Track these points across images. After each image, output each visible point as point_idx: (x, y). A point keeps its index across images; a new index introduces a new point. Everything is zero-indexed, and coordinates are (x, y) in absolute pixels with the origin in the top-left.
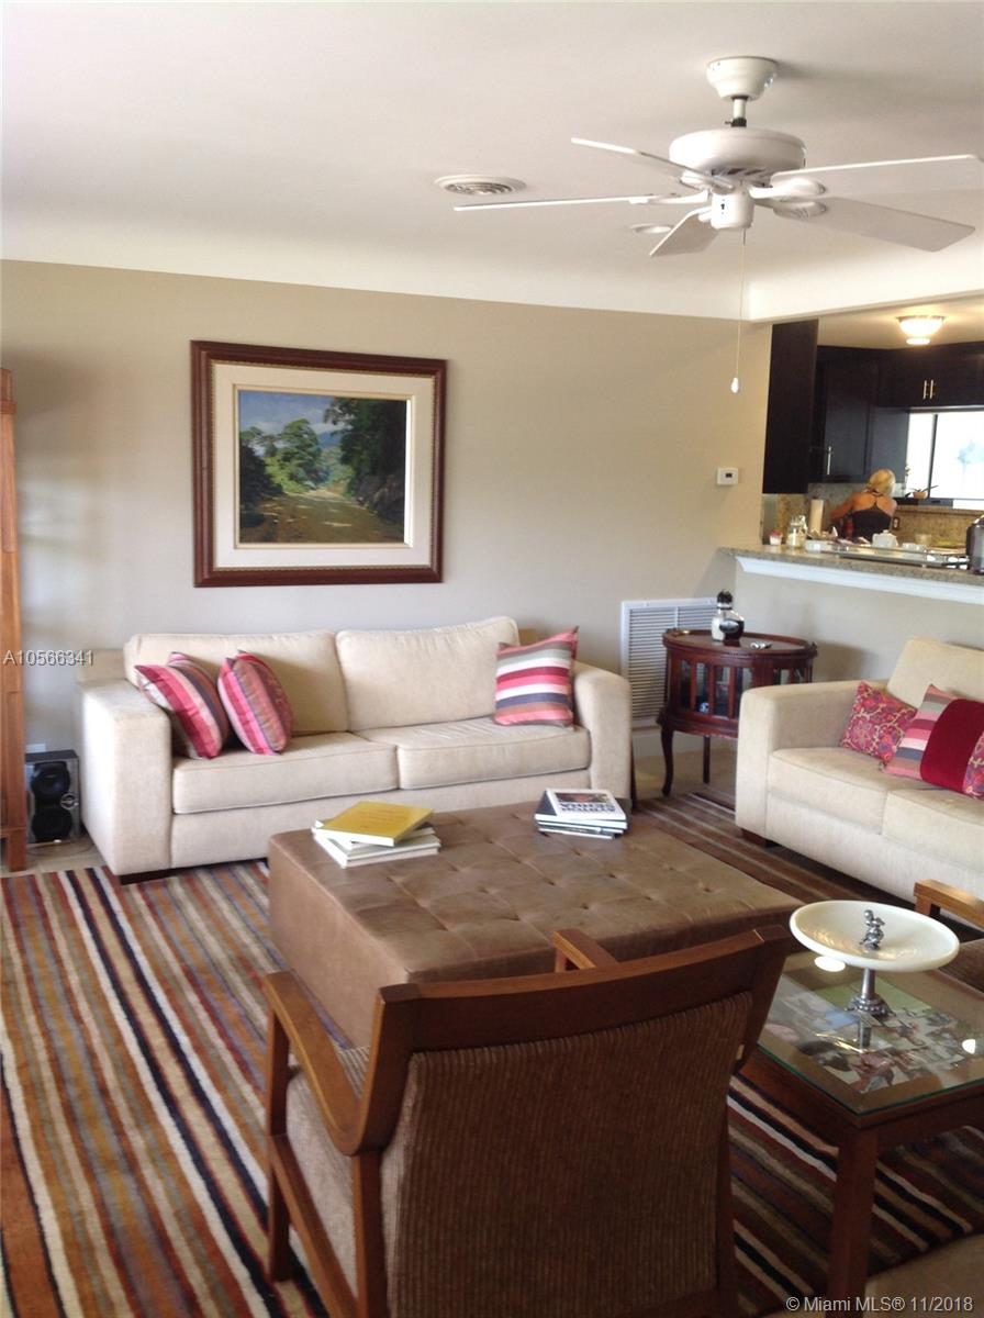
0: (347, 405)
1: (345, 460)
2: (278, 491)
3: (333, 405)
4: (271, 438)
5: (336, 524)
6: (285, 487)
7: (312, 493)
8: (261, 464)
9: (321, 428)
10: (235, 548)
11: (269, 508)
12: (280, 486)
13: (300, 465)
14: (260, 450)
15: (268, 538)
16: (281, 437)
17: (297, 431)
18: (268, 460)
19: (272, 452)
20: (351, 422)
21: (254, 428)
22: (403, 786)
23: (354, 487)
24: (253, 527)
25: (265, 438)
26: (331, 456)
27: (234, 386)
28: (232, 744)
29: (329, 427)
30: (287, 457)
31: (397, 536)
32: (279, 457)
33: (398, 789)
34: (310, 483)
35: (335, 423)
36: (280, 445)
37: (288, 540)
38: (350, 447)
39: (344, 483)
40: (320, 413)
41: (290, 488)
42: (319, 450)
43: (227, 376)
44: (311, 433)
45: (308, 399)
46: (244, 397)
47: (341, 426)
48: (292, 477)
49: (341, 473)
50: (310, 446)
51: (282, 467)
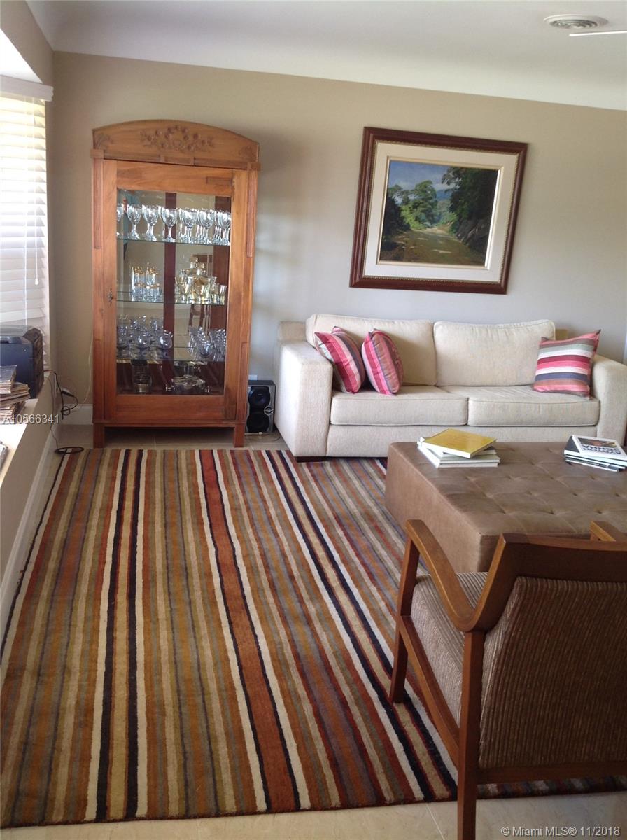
0: (458, 171)
1: (452, 209)
2: (407, 227)
3: (449, 171)
4: (407, 192)
5: (441, 252)
6: (411, 226)
7: (428, 230)
8: (398, 210)
9: (439, 187)
10: (377, 263)
11: (400, 239)
12: (409, 225)
13: (422, 211)
14: (399, 200)
15: (398, 258)
16: (413, 192)
17: (424, 189)
18: (403, 207)
19: (406, 202)
20: (457, 183)
21: (397, 186)
22: (469, 424)
23: (455, 228)
24: (390, 251)
25: (403, 192)
26: (443, 205)
27: (388, 157)
28: (366, 386)
29: (445, 186)
30: (416, 206)
31: (480, 261)
32: (410, 205)
33: (466, 425)
34: (428, 223)
35: (448, 183)
36: (412, 197)
37: (409, 261)
38: (456, 200)
39: (450, 225)
40: (440, 177)
41: (415, 226)
42: (436, 202)
43: (385, 150)
44: (433, 190)
45: (433, 167)
46: (393, 165)
47: (452, 186)
48: (417, 219)
49: (449, 217)
50: (431, 198)
51: (411, 212)
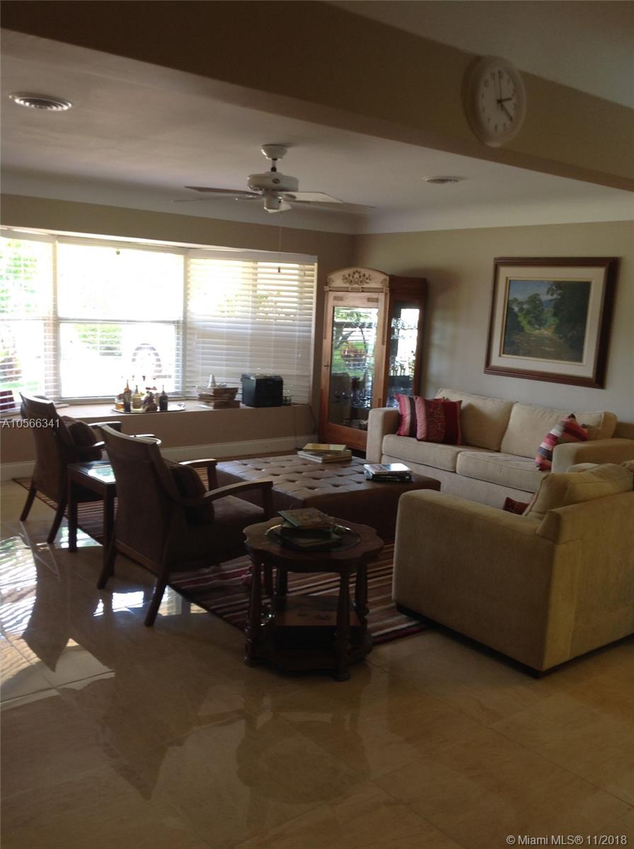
0: (559, 285)
1: (555, 315)
2: (522, 330)
3: (552, 285)
4: (522, 303)
5: (547, 349)
7: (537, 331)
8: (516, 316)
9: (545, 297)
10: (500, 356)
11: (517, 338)
12: (523, 327)
13: (533, 317)
14: (516, 309)
15: (516, 353)
16: (526, 302)
17: (534, 299)
18: (519, 314)
19: (521, 310)
20: (559, 295)
21: (515, 299)
23: (558, 330)
24: (508, 348)
25: (519, 303)
26: (548, 313)
27: (507, 278)
29: (549, 297)
30: (528, 312)
31: (579, 358)
32: (524, 312)
33: (455, 472)
34: (537, 327)
35: (552, 295)
36: (525, 306)
37: (524, 355)
38: (558, 309)
39: (553, 327)
40: (546, 290)
41: (527, 328)
42: (543, 309)
43: (505, 272)
44: (540, 300)
45: (540, 283)
46: (510, 283)
47: (555, 296)
48: (529, 323)
49: (552, 321)
50: (539, 307)
51: (525, 318)
